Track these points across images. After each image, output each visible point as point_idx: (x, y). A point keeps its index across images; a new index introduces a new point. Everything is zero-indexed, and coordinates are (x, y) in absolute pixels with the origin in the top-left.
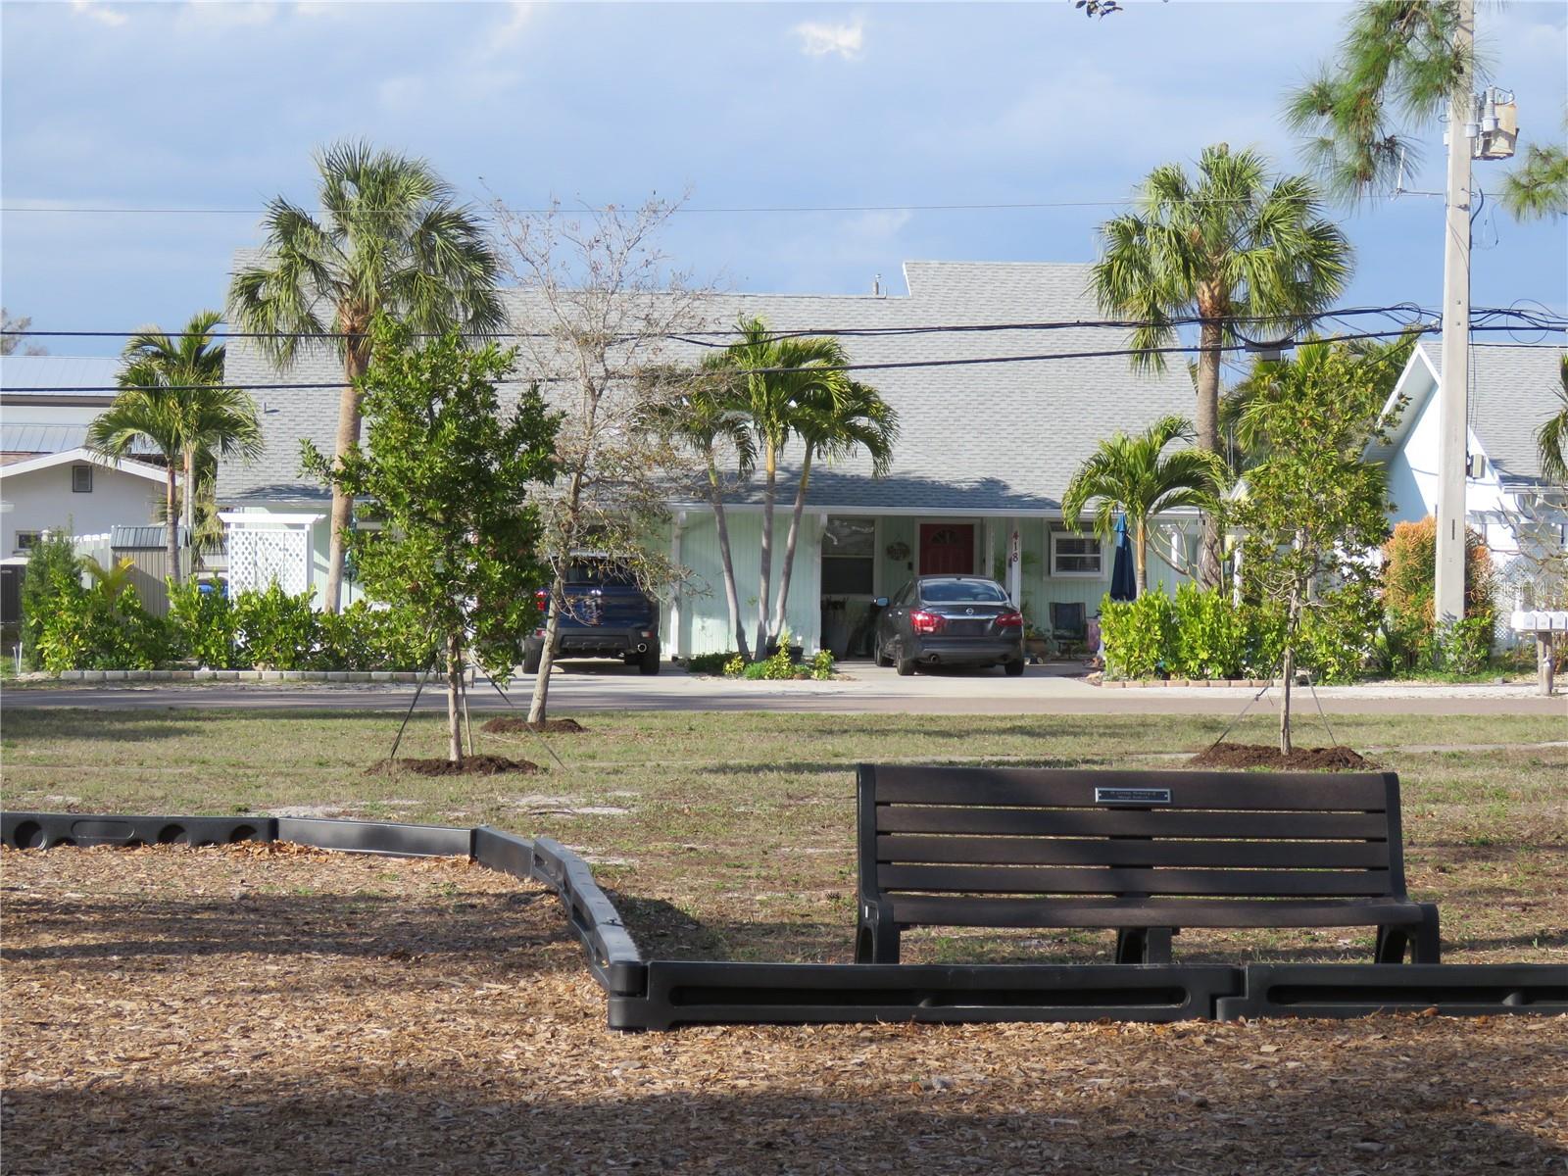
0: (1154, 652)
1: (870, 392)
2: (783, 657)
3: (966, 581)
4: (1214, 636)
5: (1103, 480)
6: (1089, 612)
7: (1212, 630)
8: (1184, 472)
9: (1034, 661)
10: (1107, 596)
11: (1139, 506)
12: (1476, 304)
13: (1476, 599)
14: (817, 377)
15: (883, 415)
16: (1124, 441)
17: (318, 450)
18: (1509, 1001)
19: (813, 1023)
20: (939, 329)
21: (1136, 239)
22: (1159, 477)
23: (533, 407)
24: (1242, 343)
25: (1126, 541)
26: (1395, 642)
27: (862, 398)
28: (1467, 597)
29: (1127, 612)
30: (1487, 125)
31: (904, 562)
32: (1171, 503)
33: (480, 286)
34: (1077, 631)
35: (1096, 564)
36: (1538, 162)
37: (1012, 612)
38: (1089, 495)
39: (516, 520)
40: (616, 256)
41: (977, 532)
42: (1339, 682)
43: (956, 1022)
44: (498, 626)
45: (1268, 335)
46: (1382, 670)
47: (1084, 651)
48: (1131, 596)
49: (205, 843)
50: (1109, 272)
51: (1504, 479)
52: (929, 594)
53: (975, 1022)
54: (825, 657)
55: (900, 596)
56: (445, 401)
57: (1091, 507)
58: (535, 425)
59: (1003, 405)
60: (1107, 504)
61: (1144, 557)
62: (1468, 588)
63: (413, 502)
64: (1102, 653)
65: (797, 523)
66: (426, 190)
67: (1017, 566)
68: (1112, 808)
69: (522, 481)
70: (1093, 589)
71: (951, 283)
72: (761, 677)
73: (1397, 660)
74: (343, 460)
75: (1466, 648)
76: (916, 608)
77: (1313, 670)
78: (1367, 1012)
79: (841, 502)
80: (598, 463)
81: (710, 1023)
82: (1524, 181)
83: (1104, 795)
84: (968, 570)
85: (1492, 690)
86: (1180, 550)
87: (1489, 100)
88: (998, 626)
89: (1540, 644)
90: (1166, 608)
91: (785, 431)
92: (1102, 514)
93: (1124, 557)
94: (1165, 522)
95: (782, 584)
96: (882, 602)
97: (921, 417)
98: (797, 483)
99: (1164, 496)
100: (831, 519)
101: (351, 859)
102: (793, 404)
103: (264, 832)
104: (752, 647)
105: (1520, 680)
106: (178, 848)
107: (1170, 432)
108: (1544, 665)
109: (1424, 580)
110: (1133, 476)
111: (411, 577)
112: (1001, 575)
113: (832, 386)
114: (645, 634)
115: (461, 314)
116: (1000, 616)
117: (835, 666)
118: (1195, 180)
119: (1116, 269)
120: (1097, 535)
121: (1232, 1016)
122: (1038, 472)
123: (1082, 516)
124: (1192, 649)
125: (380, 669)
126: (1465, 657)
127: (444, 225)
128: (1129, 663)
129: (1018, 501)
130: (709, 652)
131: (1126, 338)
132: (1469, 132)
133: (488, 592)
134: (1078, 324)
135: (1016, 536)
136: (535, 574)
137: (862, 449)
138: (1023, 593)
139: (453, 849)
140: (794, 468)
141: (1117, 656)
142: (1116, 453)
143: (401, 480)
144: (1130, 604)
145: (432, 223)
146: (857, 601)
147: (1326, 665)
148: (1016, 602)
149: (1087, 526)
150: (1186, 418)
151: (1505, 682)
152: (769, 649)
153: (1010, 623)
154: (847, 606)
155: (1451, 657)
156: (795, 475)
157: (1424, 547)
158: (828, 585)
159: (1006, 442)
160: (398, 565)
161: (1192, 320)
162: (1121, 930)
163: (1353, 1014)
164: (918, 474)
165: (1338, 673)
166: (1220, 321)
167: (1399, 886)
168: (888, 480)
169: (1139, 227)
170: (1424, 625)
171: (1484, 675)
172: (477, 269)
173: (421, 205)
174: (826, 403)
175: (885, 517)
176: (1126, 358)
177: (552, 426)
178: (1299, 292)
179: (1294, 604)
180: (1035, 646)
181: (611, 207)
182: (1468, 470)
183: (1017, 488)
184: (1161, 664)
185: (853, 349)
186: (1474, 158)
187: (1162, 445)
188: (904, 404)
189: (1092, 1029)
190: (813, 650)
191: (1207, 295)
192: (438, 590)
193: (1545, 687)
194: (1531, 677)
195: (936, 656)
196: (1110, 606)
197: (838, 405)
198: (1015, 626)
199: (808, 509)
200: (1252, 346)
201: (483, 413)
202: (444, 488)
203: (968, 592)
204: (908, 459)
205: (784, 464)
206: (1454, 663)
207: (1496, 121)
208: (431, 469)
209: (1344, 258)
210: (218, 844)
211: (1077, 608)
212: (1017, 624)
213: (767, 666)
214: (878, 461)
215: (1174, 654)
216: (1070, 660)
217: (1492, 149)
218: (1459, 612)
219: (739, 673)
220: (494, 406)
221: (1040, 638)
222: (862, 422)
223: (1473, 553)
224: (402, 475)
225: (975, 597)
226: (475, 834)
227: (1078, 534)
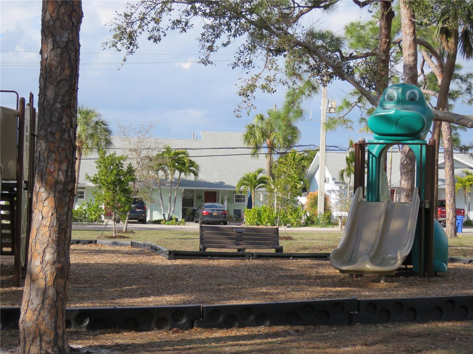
0: (256, 220)
1: (194, 162)
2: (174, 220)
3: (215, 204)
4: (269, 217)
5: (245, 182)
6: (242, 211)
7: (269, 215)
8: (263, 181)
9: (230, 222)
10: (246, 207)
11: (253, 188)
12: (327, 145)
13: (327, 209)
14: (182, 158)
15: (197, 167)
16: (250, 174)
17: (89, 175)
18: (291, 258)
19: (194, 259)
20: (209, 148)
21: (253, 129)
22: (257, 182)
23: (130, 167)
24: (276, 153)
25: (251, 196)
26: (308, 219)
27: (192, 164)
28: (325, 209)
29: (250, 211)
30: (330, 106)
31: (201, 200)
32: (260, 187)
33: (107, 137)
34: (240, 216)
35: (244, 201)
36: (331, 120)
37: (225, 211)
38: (241, 185)
39: (127, 189)
40: (143, 135)
41: (217, 193)
42: (296, 227)
43: (214, 259)
44: (123, 210)
45: (282, 151)
46: (306, 225)
47: (241, 220)
48: (251, 208)
49: (84, 244)
50: (247, 136)
51: (335, 183)
52: (206, 207)
53: (217, 259)
54: (183, 220)
55: (200, 207)
56: (113, 166)
57: (242, 188)
58: (131, 171)
59: (224, 165)
60: (246, 188)
61: (254, 199)
62: (325, 207)
63: (107, 185)
64: (245, 220)
65: (177, 191)
66: (95, 116)
67: (226, 201)
68: (237, 232)
69: (128, 182)
70: (243, 206)
71: (212, 137)
72: (169, 225)
73: (309, 222)
74: (93, 177)
75: (324, 220)
76: (203, 210)
77: (291, 224)
78: (271, 259)
79: (187, 186)
80: (139, 178)
81: (180, 259)
82: (327, 124)
83: (236, 230)
84: (215, 201)
85: (329, 229)
86: (262, 198)
87: (330, 101)
88: (222, 214)
89: (339, 219)
90: (259, 210)
91: (175, 170)
92: (245, 190)
93: (250, 199)
94: (259, 191)
95: (174, 204)
96: (196, 209)
97: (205, 167)
98: (177, 182)
99: (258, 186)
100: (185, 190)
101: (110, 247)
102: (177, 164)
103: (94, 242)
104: (167, 218)
105: (336, 227)
106: (80, 245)
107: (260, 172)
108: (340, 224)
109: (315, 205)
110: (252, 181)
111: (106, 200)
112: (222, 203)
113: (186, 161)
114: (143, 215)
115: (103, 143)
116: (222, 212)
117: (185, 223)
118: (266, 116)
119: (248, 136)
120: (243, 194)
121: (252, 259)
122: (231, 180)
123: (240, 190)
124: (264, 219)
125: (85, 222)
126: (324, 222)
127: (100, 124)
128: (250, 222)
129: (227, 186)
130: (157, 219)
131: (250, 151)
132: (326, 107)
133: (122, 203)
134: (240, 148)
135: (226, 194)
136: (131, 200)
137: (192, 174)
138: (227, 207)
139: (128, 245)
140: (176, 178)
141: (248, 221)
142: (248, 176)
143: (105, 181)
144: (251, 210)
145: (97, 123)
146: (190, 209)
147: (294, 223)
148: (226, 209)
149: (241, 192)
150: (263, 169)
151: (332, 227)
152: (171, 219)
153: (224, 213)
154: (188, 210)
155: (321, 222)
156: (176, 180)
157: (315, 198)
158: (184, 205)
159: (224, 173)
160: (104, 198)
161: (265, 147)
162: (238, 249)
163: (269, 259)
164: (204, 180)
165: (296, 225)
166: (271, 147)
167: (278, 244)
168: (198, 182)
169: (253, 126)
170: (315, 215)
171: (328, 226)
172: (107, 133)
173: (95, 119)
174: (184, 164)
175: (197, 190)
176: (250, 155)
177: (134, 171)
178: (289, 141)
179: (280, 208)
180: (230, 219)
181: (142, 125)
182: (325, 181)
183: (227, 184)
184: (258, 223)
185: (191, 153)
186: (327, 113)
187: (258, 174)
188: (201, 164)
189: (233, 260)
190: (180, 219)
191: (269, 141)
192: (112, 203)
193: (340, 229)
194: (338, 226)
195: (208, 221)
196: (246, 210)
197: (187, 165)
198: (225, 214)
199: (180, 188)
200: (278, 153)
201: (120, 168)
202: (114, 183)
203: (216, 207)
204: (203, 177)
205: (174, 177)
206: (321, 223)
207: (332, 105)
208: (111, 179)
209: (299, 134)
210: (86, 244)
211: (239, 211)
212: (226, 213)
213: (170, 222)
214: (196, 177)
215: (260, 220)
216: (238, 222)
217: (331, 111)
218: (323, 212)
219: (164, 224)
220: (122, 167)
221: (231, 217)
222: (192, 168)
223: (326, 199)
224: (105, 180)
225: (217, 208)
226: (131, 242)
227: (239, 194)
